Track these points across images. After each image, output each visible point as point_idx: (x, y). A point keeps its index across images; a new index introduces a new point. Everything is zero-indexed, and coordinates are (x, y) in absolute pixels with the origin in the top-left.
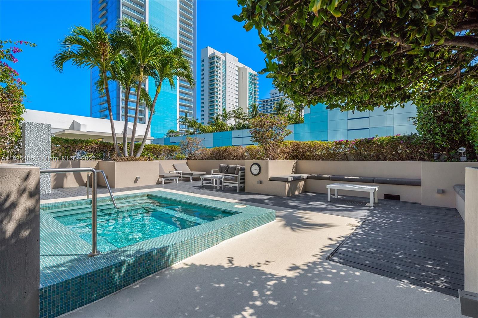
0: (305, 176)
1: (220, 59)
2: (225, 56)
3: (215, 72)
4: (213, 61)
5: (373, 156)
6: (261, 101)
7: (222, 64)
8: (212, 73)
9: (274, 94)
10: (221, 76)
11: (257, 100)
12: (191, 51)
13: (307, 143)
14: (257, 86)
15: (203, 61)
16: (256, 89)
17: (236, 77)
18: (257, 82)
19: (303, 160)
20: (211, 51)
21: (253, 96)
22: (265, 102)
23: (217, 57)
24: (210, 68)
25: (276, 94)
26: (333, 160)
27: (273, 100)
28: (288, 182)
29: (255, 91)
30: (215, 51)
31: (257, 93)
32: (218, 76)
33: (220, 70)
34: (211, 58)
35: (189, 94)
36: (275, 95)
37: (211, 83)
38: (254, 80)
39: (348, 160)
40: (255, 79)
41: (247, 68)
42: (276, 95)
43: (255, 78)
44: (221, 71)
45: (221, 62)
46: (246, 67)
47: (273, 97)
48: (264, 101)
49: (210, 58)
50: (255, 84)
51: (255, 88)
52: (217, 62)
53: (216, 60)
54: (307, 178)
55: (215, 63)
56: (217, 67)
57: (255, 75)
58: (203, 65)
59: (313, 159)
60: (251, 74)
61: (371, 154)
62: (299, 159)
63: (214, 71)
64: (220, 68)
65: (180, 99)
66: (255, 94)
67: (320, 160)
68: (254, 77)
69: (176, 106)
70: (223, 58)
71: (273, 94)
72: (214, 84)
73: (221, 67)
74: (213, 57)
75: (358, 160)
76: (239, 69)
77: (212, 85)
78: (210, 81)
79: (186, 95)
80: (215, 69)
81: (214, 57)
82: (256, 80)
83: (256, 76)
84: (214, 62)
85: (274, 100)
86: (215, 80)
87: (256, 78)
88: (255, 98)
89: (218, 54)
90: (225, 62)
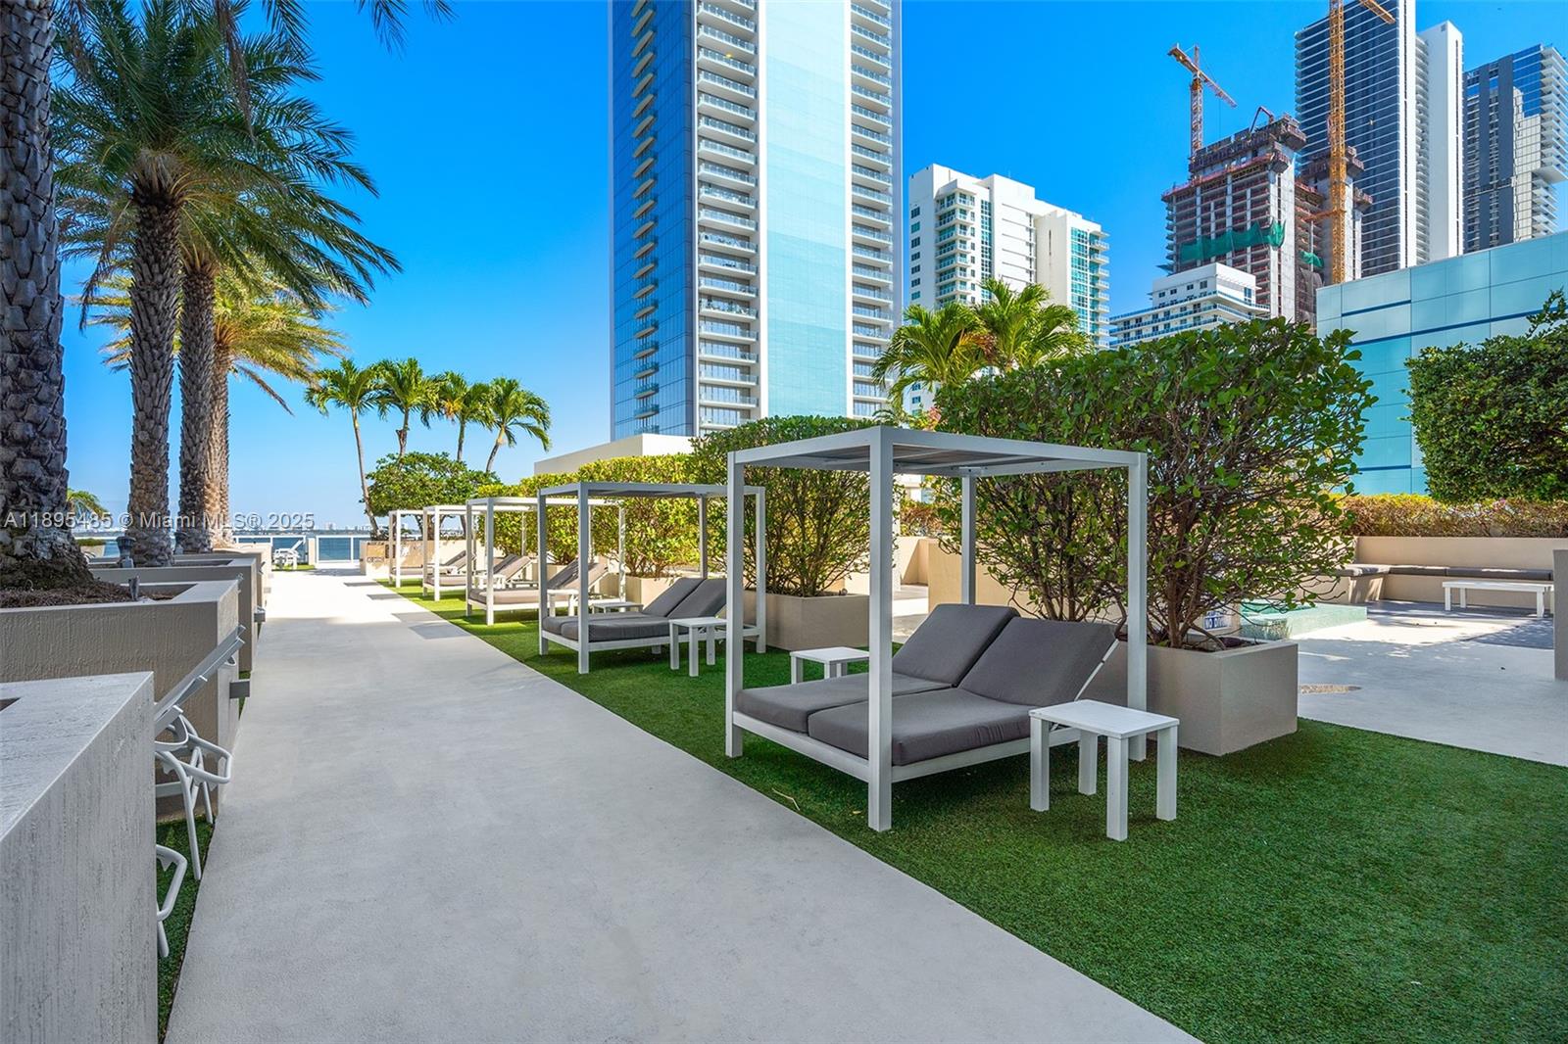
0: (1384, 568)
1: (972, 199)
2: (990, 188)
3: (958, 244)
4: (951, 208)
5: (1553, 527)
6: (1115, 324)
7: (978, 214)
8: (946, 249)
9: (1168, 293)
10: (977, 253)
11: (1102, 320)
12: (885, 191)
13: (1383, 501)
14: (1101, 273)
15: (916, 213)
16: (1100, 284)
17: (1026, 250)
18: (1100, 259)
19: (1371, 535)
20: (942, 177)
21: (1089, 309)
22: (1133, 323)
23: (963, 196)
24: (941, 232)
25: (1174, 292)
26: (1453, 536)
27: (1161, 316)
28: (1353, 577)
29: (1095, 291)
30: (956, 175)
31: (1101, 296)
32: (965, 256)
33: (973, 235)
34: (942, 202)
35: (879, 326)
36: (1169, 297)
37: (944, 282)
38: (1091, 254)
39: (1490, 536)
40: (1094, 251)
41: (1065, 216)
42: (1174, 297)
43: (1096, 246)
44: (977, 240)
45: (977, 209)
46: (1061, 212)
47: (1163, 305)
48: (1127, 323)
49: (940, 201)
50: (1094, 266)
51: (1095, 279)
52: (964, 212)
53: (958, 204)
54: (1390, 572)
55: (958, 213)
56: (964, 227)
57: (1094, 237)
58: (916, 227)
59: (1399, 535)
60: (1080, 236)
61: (1547, 524)
62: (1362, 534)
63: (954, 242)
64: (973, 229)
65: (856, 342)
66: (1095, 303)
67: (1416, 535)
68: (1091, 242)
69: (845, 366)
70: (982, 194)
71: (1162, 295)
72: (954, 283)
73: (977, 224)
74: (949, 197)
75: (1517, 536)
76: (1034, 223)
77: (945, 286)
78: (941, 275)
79: (872, 331)
80: (958, 233)
81: (953, 196)
82: (1097, 251)
83: (1097, 237)
84: (953, 212)
85: (1167, 314)
86: (958, 271)
87: (1099, 245)
88: (1095, 315)
89: (966, 182)
90: (988, 207)
